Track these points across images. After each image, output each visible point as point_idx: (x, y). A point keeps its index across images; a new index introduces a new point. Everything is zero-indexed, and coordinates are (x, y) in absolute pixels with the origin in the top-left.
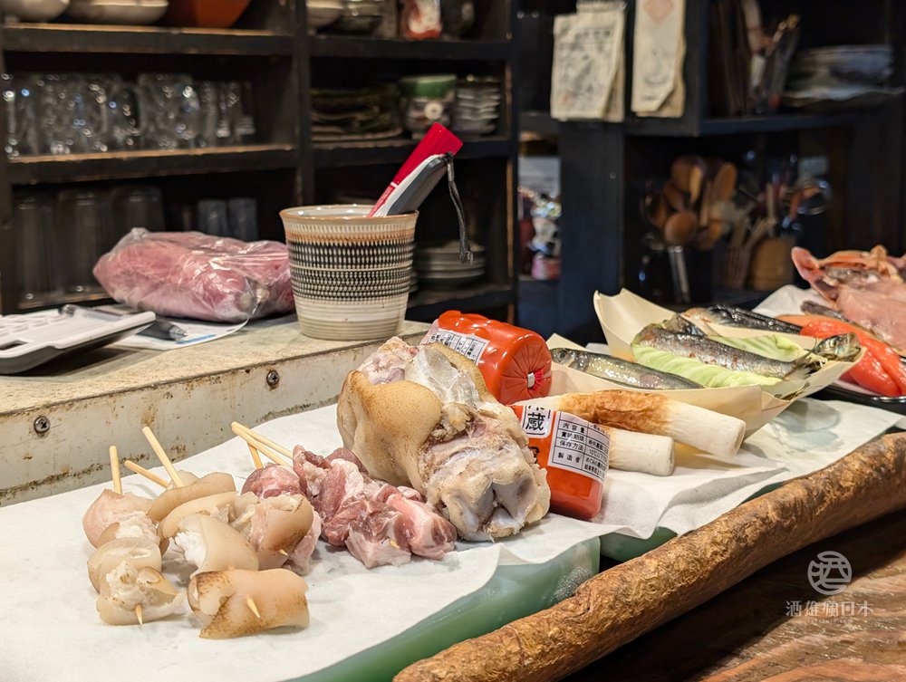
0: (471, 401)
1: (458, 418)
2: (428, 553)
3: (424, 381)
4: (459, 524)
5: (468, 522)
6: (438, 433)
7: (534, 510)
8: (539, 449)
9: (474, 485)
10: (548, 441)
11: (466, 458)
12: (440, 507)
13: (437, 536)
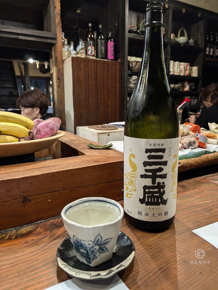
0: (188, 131)
1: (186, 133)
2: (180, 149)
3: (182, 128)
4: (185, 147)
5: (186, 146)
6: (183, 135)
7: (196, 146)
8: (197, 139)
9: (187, 142)
10: (199, 138)
11: (187, 138)
12: (183, 144)
13: (182, 148)
